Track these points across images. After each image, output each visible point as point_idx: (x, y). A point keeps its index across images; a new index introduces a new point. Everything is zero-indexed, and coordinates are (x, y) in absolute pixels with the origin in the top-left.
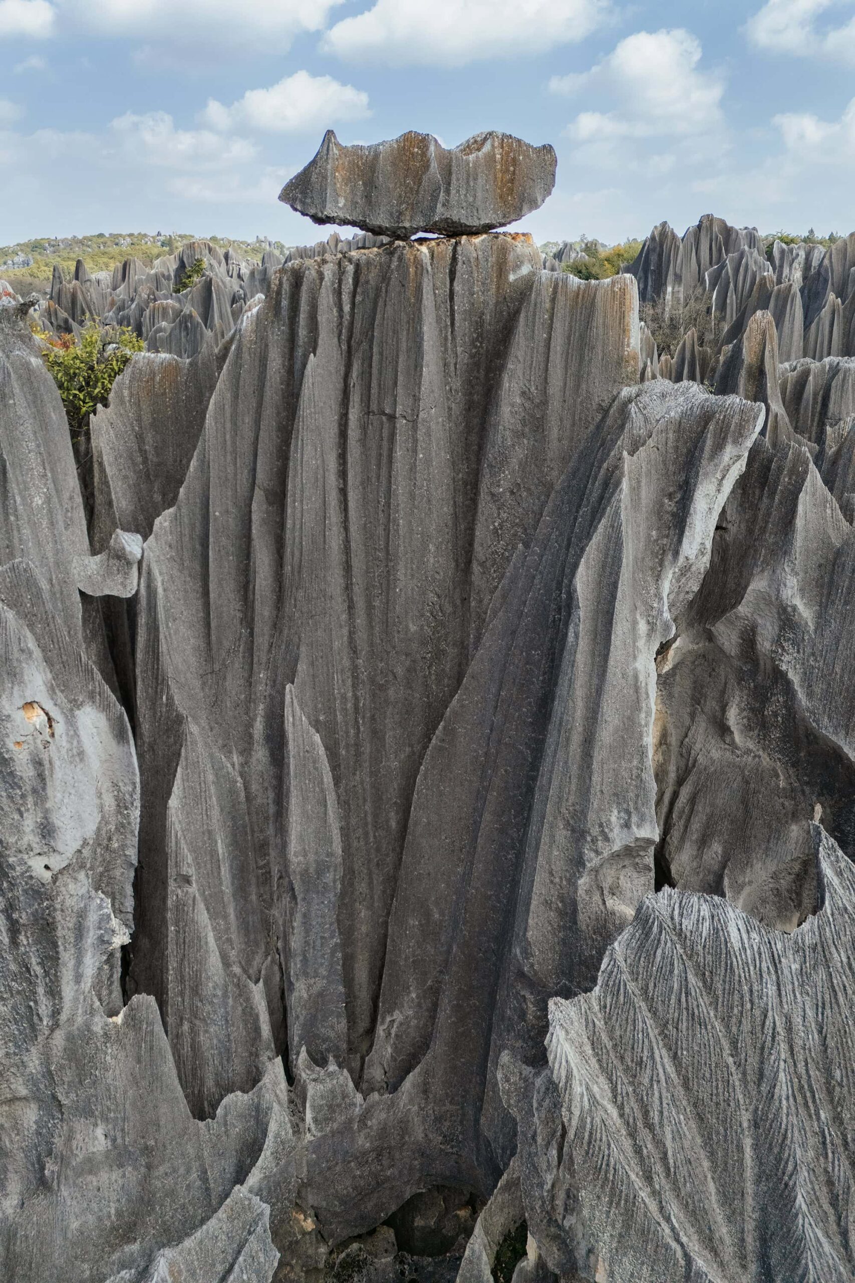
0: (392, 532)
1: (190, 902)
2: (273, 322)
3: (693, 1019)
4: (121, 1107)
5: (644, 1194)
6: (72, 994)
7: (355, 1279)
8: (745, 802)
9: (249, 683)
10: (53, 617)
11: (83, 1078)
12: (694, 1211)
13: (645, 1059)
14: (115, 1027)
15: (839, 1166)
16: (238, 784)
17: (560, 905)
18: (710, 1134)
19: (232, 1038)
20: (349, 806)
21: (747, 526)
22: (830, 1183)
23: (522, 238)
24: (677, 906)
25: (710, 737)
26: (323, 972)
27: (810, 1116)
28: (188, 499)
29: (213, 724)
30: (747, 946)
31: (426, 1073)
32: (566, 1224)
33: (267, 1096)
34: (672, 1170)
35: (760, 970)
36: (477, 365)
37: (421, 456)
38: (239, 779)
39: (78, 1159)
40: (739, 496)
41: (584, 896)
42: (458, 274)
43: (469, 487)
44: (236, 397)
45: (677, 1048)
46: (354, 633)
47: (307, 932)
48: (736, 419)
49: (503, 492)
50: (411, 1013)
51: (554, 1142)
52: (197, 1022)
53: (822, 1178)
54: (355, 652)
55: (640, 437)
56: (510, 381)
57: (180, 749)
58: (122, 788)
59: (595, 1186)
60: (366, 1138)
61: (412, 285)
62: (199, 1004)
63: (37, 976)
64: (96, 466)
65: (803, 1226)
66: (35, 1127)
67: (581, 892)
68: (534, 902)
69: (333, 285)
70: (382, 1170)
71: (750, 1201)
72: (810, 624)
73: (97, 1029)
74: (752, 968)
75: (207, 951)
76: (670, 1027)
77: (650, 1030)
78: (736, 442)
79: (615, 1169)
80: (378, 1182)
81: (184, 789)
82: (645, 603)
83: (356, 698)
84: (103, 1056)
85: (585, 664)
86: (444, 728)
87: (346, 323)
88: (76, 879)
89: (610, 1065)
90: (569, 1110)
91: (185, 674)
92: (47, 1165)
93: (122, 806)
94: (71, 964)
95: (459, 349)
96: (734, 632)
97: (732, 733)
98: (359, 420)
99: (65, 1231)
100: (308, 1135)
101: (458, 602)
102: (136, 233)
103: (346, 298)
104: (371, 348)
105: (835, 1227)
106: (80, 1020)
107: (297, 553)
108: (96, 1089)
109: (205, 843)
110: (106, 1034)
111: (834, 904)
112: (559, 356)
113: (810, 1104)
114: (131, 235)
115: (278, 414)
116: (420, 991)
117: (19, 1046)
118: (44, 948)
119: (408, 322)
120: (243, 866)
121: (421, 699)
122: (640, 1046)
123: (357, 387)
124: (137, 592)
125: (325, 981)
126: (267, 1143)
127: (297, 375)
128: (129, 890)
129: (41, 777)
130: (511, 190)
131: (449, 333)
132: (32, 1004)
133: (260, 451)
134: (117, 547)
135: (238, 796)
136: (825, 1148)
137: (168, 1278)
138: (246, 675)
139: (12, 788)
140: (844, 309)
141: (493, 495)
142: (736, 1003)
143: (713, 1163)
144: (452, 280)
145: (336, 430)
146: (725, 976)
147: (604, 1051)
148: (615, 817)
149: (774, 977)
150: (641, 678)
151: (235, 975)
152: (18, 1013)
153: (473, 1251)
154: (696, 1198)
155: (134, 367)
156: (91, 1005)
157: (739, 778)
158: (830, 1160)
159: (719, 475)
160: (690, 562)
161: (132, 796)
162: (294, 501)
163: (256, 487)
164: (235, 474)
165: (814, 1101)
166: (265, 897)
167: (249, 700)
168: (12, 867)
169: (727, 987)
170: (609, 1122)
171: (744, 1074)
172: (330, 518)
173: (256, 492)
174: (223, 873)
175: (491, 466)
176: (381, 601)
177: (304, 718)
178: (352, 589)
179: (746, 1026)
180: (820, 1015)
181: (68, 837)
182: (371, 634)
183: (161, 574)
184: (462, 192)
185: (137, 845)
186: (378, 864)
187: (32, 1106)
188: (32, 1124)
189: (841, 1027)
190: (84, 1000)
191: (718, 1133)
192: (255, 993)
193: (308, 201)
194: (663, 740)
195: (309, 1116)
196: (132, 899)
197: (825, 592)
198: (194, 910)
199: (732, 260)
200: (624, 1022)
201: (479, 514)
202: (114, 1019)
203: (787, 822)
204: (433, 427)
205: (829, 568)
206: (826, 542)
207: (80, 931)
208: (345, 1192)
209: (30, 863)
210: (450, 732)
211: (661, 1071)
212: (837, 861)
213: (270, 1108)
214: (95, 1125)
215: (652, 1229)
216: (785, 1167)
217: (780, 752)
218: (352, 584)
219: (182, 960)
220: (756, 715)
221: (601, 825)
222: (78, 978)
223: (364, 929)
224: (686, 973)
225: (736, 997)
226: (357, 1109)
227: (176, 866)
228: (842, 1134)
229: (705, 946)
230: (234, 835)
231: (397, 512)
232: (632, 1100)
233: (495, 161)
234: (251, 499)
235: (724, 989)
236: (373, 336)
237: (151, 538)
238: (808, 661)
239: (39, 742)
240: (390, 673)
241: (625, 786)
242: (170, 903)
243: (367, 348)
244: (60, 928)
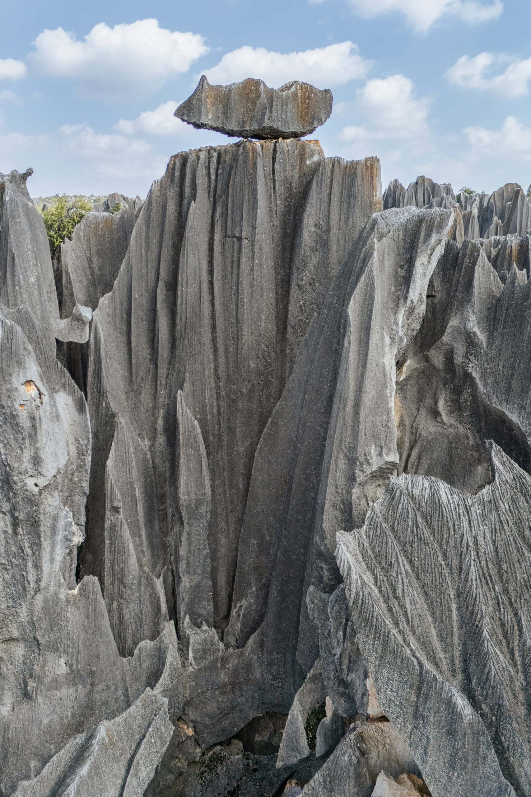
0: (240, 306)
1: (119, 524)
2: (170, 185)
3: (421, 541)
4: (76, 645)
5: (394, 631)
6: (48, 569)
7: (219, 768)
8: (450, 455)
9: (155, 397)
10: (42, 340)
11: (53, 626)
12: (424, 643)
13: (393, 562)
14: (73, 596)
15: (508, 615)
16: (148, 456)
17: (342, 506)
18: (432, 602)
19: (143, 612)
20: (214, 472)
21: (447, 293)
22: (503, 625)
23: (314, 142)
24: (410, 483)
25: (429, 420)
26: (199, 571)
27: (490, 589)
28: (119, 287)
29: (133, 421)
30: (451, 502)
31: (262, 635)
32: (349, 679)
33: (165, 640)
34: (410, 620)
35: (459, 514)
36: (289, 212)
37: (257, 261)
38: (149, 453)
39: (48, 678)
40: (441, 276)
41: (356, 500)
42: (277, 159)
43: (285, 283)
44: (148, 228)
45: (412, 557)
46: (218, 366)
47: (190, 545)
48: (438, 219)
49: (305, 284)
50: (252, 600)
51: (341, 628)
52: (122, 601)
53: (498, 623)
54: (218, 378)
55: (383, 233)
56: (308, 218)
57: (114, 433)
58: (81, 442)
59: (365, 630)
60: (225, 675)
61: (250, 163)
62: (124, 590)
63: (28, 555)
64: (64, 273)
65: (488, 646)
66: (22, 658)
67: (354, 497)
68: (327, 505)
69: (205, 163)
70: (234, 699)
71: (456, 640)
72: (484, 343)
73: (62, 596)
74: (454, 513)
75: (129, 555)
76: (408, 546)
77: (396, 547)
78: (438, 232)
79: (377, 618)
80: (232, 706)
81: (116, 456)
82: (389, 327)
83: (219, 406)
84: (65, 613)
85: (355, 359)
86: (272, 422)
87: (212, 186)
88: (52, 496)
89: (373, 566)
90: (350, 589)
91: (117, 390)
92: (29, 684)
93: (81, 453)
94: (48, 550)
95: (278, 202)
96: (441, 355)
97: (441, 415)
98: (220, 241)
99: (40, 724)
100: (190, 668)
101: (279, 352)
102: (78, 195)
103: (212, 171)
104: (227, 199)
105: (506, 649)
106: (52, 589)
107: (184, 318)
108: (61, 633)
109: (128, 489)
110: (67, 600)
111: (500, 479)
112: (336, 203)
113: (490, 583)
114: (75, 196)
115: (173, 238)
116: (258, 587)
117: (15, 602)
118: (33, 537)
119: (249, 184)
120: (150, 507)
121: (257, 409)
122: (390, 555)
123: (219, 222)
124: (89, 340)
125: (200, 577)
126: (165, 668)
127: (184, 214)
128: (83, 511)
129: (34, 427)
130: (307, 114)
131: (272, 192)
132: (24, 573)
133: (162, 259)
134: (77, 314)
135: (148, 463)
136: (499, 606)
137: (106, 738)
138: (153, 392)
139: (17, 433)
140: (503, 226)
141: (299, 286)
142: (445, 532)
143: (434, 618)
144: (274, 163)
145: (207, 247)
146: (439, 518)
147: (370, 558)
148: (373, 450)
149: (467, 517)
150: (387, 369)
151: (145, 572)
152: (15, 580)
153: (293, 715)
154: (425, 635)
155: (87, 220)
156: (59, 581)
157: (446, 442)
158: (502, 612)
159: (429, 252)
160: (414, 304)
161: (87, 447)
162: (182, 287)
163: (160, 280)
164: (147, 273)
165: (492, 581)
166: (163, 529)
167: (155, 407)
168: (15, 483)
169: (440, 524)
170: (373, 594)
171: (451, 569)
172: (203, 297)
173: (159, 283)
174: (139, 508)
175: (298, 268)
176: (233, 349)
177: (188, 411)
178: (216, 340)
179: (451, 544)
180: (494, 536)
181: (49, 466)
182: (228, 368)
183: (103, 331)
184: (279, 112)
185: (88, 480)
186: (232, 511)
187: (21, 645)
188: (21, 657)
189: (506, 542)
190: (55, 576)
191: (436, 601)
192: (157, 584)
193: (191, 114)
194: (401, 423)
195: (191, 655)
196: (85, 517)
197: (492, 323)
198: (121, 529)
199: (436, 202)
200: (381, 543)
201: (291, 297)
202: (73, 591)
203: (475, 465)
204: (264, 245)
205: (494, 309)
206: (491, 295)
207: (54, 529)
208: (212, 711)
209: (27, 481)
210: (275, 424)
211: (403, 568)
212: (502, 458)
213: (167, 648)
214: (60, 657)
215: (400, 649)
216: (476, 617)
217: (469, 424)
218: (216, 337)
219: (113, 562)
220: (455, 403)
221: (365, 455)
222: (52, 560)
223: (223, 551)
224: (416, 516)
225: (445, 529)
226: (220, 653)
227: (111, 502)
228: (508, 598)
229: (426, 503)
230: (146, 487)
231: (243, 294)
232: (386, 585)
233: (298, 97)
234: (156, 287)
235: (438, 525)
236: (228, 192)
237: (97, 310)
238: (484, 365)
239: (33, 405)
240: (239, 393)
241: (379, 431)
242: (106, 526)
243: (225, 199)
244: (42, 525)
